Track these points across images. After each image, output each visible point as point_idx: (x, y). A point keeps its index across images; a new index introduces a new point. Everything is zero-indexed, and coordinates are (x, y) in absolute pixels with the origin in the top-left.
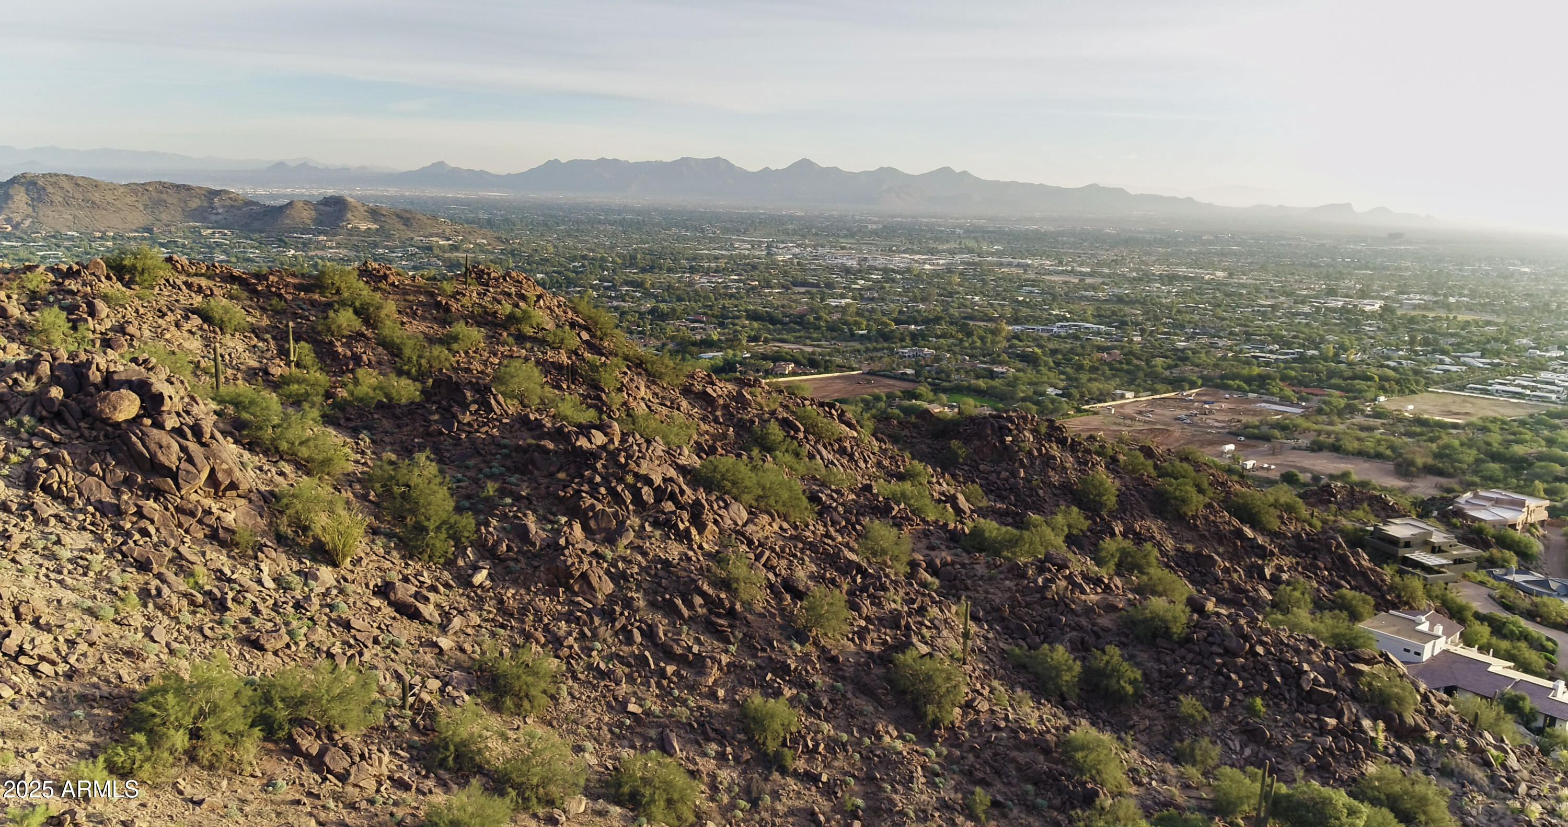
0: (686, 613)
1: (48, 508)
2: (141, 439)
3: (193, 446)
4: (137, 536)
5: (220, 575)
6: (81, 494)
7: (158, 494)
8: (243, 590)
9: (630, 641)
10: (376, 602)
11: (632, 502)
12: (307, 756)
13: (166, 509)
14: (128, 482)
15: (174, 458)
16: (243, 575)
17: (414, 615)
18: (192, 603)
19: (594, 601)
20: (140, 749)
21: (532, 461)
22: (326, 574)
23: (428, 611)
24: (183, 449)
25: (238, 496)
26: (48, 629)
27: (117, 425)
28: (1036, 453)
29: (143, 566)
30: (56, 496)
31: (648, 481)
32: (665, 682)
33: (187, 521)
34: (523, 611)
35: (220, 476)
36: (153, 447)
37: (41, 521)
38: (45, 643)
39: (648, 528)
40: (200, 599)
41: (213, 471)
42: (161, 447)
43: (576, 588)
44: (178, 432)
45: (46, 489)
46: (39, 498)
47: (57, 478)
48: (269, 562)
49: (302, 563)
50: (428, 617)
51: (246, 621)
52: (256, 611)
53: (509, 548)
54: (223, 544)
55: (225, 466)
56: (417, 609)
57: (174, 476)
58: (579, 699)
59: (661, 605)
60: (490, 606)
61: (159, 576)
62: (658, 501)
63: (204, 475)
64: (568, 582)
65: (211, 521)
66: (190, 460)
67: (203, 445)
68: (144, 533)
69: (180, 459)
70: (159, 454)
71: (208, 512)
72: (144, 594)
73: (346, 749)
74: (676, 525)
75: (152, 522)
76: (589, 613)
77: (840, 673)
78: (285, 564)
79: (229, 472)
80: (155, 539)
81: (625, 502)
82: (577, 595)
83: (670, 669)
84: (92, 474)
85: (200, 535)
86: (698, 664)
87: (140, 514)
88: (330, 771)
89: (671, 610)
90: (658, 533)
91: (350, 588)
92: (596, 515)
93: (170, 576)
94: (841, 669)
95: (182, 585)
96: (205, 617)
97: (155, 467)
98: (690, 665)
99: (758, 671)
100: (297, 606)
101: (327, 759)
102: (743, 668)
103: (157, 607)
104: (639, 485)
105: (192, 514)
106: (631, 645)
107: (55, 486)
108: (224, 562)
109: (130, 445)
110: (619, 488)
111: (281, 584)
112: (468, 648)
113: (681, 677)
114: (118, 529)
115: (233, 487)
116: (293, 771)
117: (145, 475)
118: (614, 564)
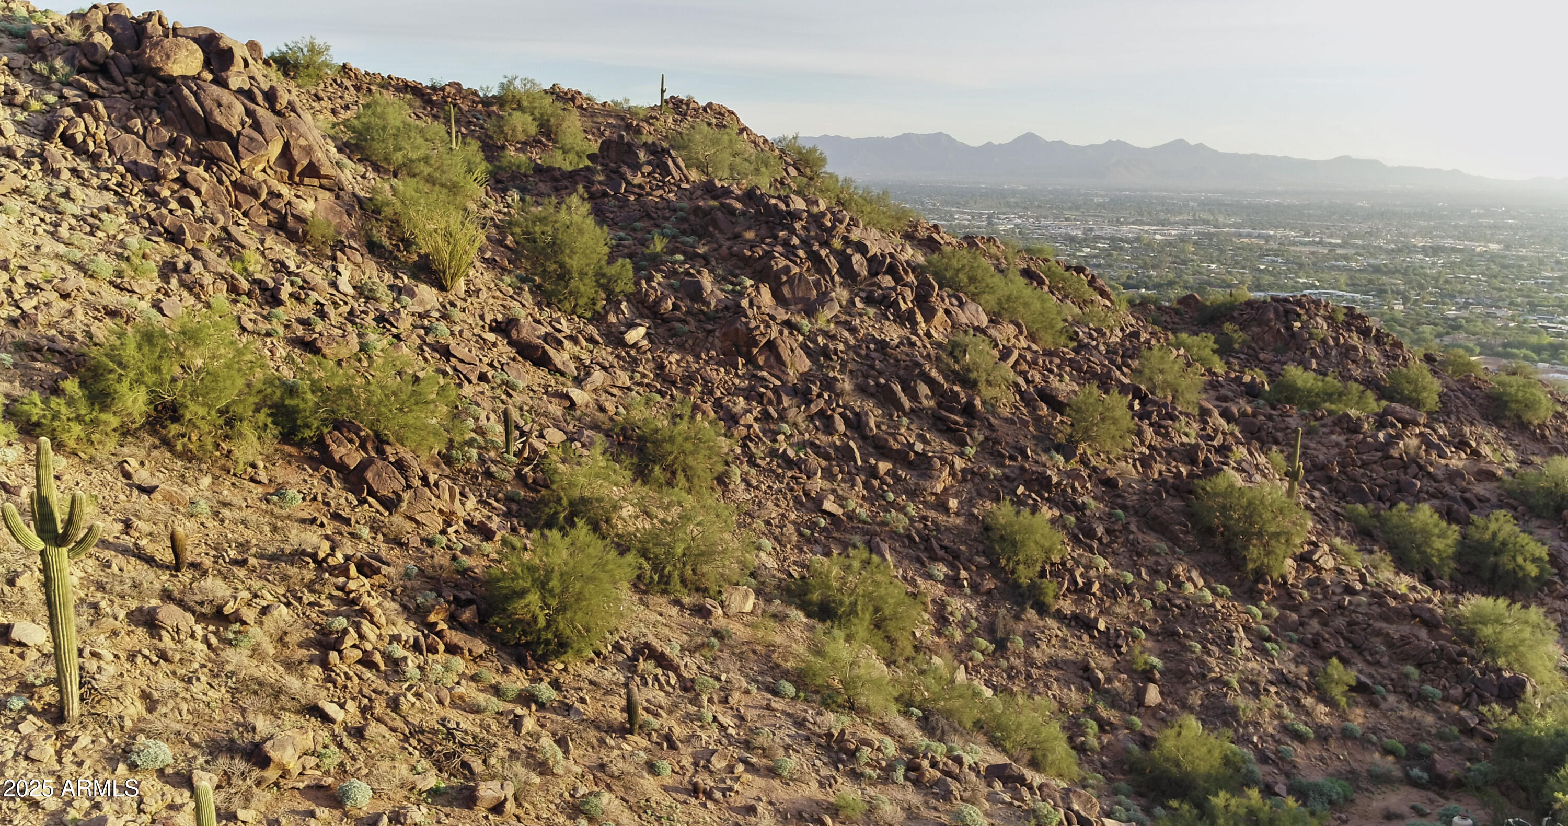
0: (907, 404)
1: (62, 157)
2: (195, 94)
3: (262, 113)
4: (174, 205)
5: (281, 267)
6: (112, 152)
7: (211, 161)
8: (307, 286)
9: (829, 428)
10: (491, 337)
11: (838, 272)
12: (341, 468)
13: (220, 182)
14: (174, 145)
15: (235, 121)
16: (316, 274)
17: (542, 361)
18: (233, 289)
19: (784, 377)
20: (71, 402)
21: (715, 222)
22: (428, 295)
23: (560, 358)
24: (249, 113)
25: (321, 186)
27: (170, 80)
28: (1331, 342)
29: (175, 237)
30: (79, 150)
31: (861, 248)
32: (876, 483)
33: (247, 202)
34: (689, 379)
35: (296, 153)
36: (208, 103)
37: (51, 172)
39: (859, 304)
40: (245, 285)
41: (287, 145)
42: (220, 105)
43: (761, 361)
44: (246, 94)
45: (67, 140)
46: (55, 149)
47: (82, 127)
48: (351, 266)
49: (396, 276)
50: (560, 366)
51: (305, 322)
52: (322, 314)
53: (676, 307)
54: (293, 237)
55: (302, 142)
56: (545, 352)
57: (234, 143)
58: (757, 488)
59: (873, 390)
60: (646, 369)
61: (195, 253)
62: (873, 274)
63: (275, 149)
64: (750, 352)
65: (280, 205)
66: (257, 126)
67: (278, 113)
68: (185, 203)
69: (243, 124)
70: (216, 112)
71: (275, 195)
72: (167, 269)
73: (400, 465)
74: (896, 302)
75: (198, 193)
76: (776, 390)
77: (1120, 501)
78: (375, 275)
79: (308, 150)
80: (199, 213)
81: (829, 272)
82: (761, 369)
83: (884, 467)
84: (129, 131)
85: (263, 221)
86: (922, 465)
87: (182, 180)
88: (372, 493)
89: (886, 399)
90: (871, 311)
91: (457, 314)
92: (791, 281)
93: (210, 255)
94: (1119, 496)
95: (223, 265)
96: (249, 313)
97: (213, 131)
98: (910, 465)
99: (1005, 483)
100: (381, 319)
101: (369, 475)
102: (984, 477)
103: (182, 284)
104: (849, 251)
105: (255, 194)
106: (831, 434)
107: (79, 138)
108: (290, 255)
109: (181, 100)
110: (823, 253)
111: (363, 292)
112: (610, 406)
113: (897, 478)
114: (151, 194)
115: (312, 170)
116: (317, 485)
117: (197, 137)
118: (812, 337)
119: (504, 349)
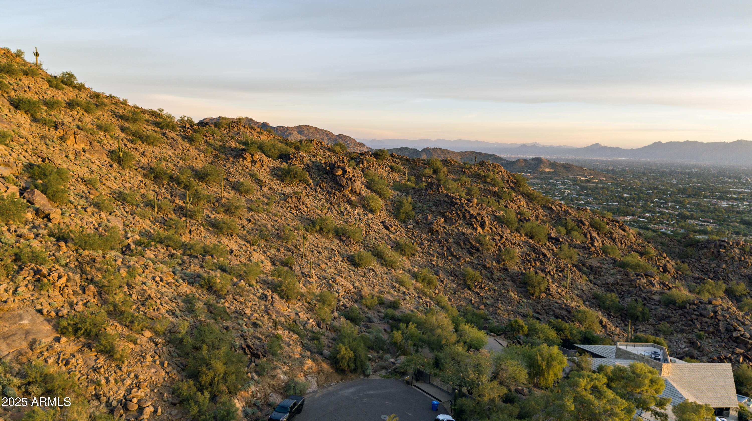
0: (463, 246)
1: (318, 189)
2: (340, 179)
3: (349, 182)
4: (332, 198)
5: (346, 209)
6: (325, 188)
7: (339, 190)
8: (349, 213)
9: (443, 249)
10: (379, 224)
11: (462, 217)
12: (342, 240)
13: (340, 194)
14: (335, 187)
15: (345, 184)
16: (351, 210)
17: (388, 229)
18: (338, 212)
19: (438, 238)
21: (440, 204)
22: (370, 215)
23: (393, 229)
24: (347, 182)
25: (357, 195)
26: (307, 207)
27: (336, 176)
29: (331, 203)
30: (321, 188)
31: (469, 212)
32: (447, 261)
33: (344, 198)
34: (418, 236)
36: (341, 181)
37: (316, 192)
38: (306, 209)
39: (464, 224)
40: (340, 212)
41: (352, 188)
42: (343, 181)
43: (434, 234)
44: (347, 179)
45: (320, 186)
46: (318, 188)
47: (322, 184)
48: (358, 209)
49: (366, 212)
50: (391, 230)
51: (347, 219)
52: (350, 218)
53: (421, 221)
54: (349, 203)
55: (355, 187)
57: (344, 188)
58: (421, 257)
59: (457, 243)
60: (410, 233)
61: (333, 206)
62: (470, 218)
63: (350, 188)
64: (433, 232)
65: (349, 198)
66: (348, 185)
68: (334, 198)
70: (342, 183)
71: (348, 196)
72: (329, 209)
73: (350, 241)
75: (336, 196)
76: (435, 240)
77: (507, 274)
78: (362, 211)
79: (355, 189)
80: (336, 199)
81: (460, 217)
82: (434, 236)
83: (450, 258)
84: (329, 185)
85: (345, 201)
86: (459, 259)
87: (335, 194)
88: (345, 244)
89: (459, 245)
90: (466, 226)
91: (374, 219)
92: (449, 218)
93: (336, 206)
95: (337, 209)
96: (339, 216)
97: (341, 185)
98: (457, 258)
100: (360, 219)
101: (346, 242)
102: (473, 263)
103: (330, 211)
104: (466, 213)
105: (345, 196)
108: (348, 207)
109: (337, 180)
110: (459, 213)
111: (359, 214)
112: (398, 239)
113: (453, 261)
114: (329, 196)
115: (355, 192)
116: (338, 242)
117: (338, 186)
118: (448, 230)
119: (381, 226)
